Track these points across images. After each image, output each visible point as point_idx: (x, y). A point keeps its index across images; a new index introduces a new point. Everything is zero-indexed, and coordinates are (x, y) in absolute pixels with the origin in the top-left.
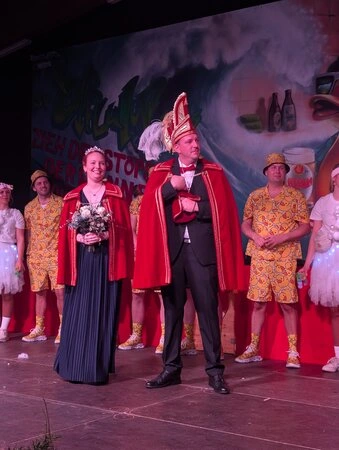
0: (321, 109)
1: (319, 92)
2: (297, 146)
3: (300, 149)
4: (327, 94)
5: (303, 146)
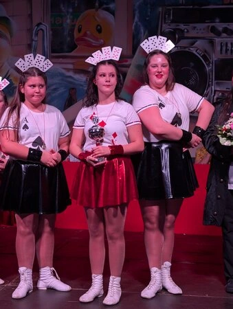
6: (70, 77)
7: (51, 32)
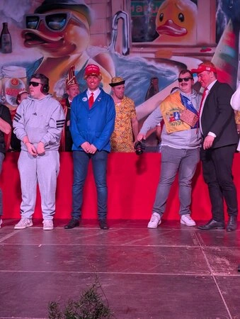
0: (30, 39)
1: (28, 27)
2: (13, 65)
3: (15, 67)
4: (35, 29)
5: (17, 65)
6: (152, 66)
7: (131, 21)
